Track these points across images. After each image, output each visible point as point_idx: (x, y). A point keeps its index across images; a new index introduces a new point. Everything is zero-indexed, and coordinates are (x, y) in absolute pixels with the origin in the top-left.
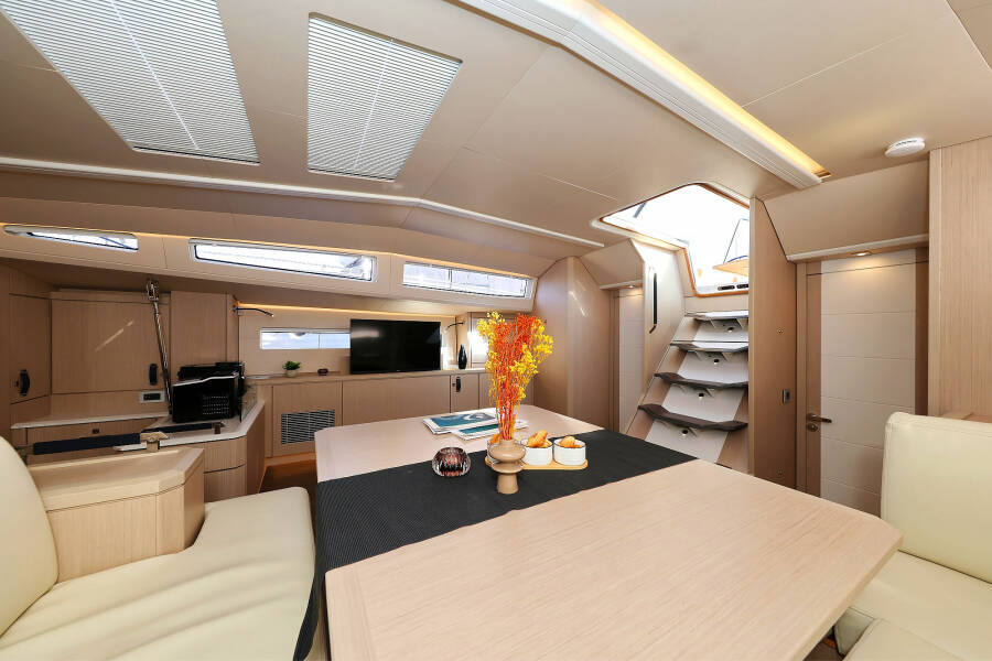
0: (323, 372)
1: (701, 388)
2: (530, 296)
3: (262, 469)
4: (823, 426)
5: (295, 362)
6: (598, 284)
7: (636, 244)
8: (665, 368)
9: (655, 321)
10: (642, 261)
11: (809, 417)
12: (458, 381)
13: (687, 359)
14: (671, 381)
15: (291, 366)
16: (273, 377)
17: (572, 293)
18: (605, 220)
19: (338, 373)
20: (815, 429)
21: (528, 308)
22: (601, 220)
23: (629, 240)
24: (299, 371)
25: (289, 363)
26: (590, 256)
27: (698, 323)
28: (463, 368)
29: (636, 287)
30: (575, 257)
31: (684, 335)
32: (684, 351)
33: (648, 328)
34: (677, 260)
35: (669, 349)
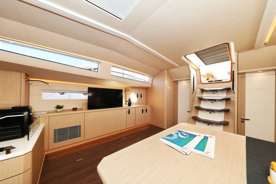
0: (75, 109)
2: (150, 82)
3: (43, 156)
4: (246, 121)
5: (61, 105)
6: (172, 79)
8: (196, 105)
9: (194, 91)
10: (190, 72)
12: (129, 110)
13: (202, 102)
14: (198, 109)
15: (59, 107)
16: (48, 113)
17: (166, 81)
18: (187, 56)
19: (82, 109)
20: (244, 122)
21: (148, 85)
22: (185, 56)
23: (188, 65)
24: (63, 109)
25: (58, 106)
26: (173, 70)
27: (203, 91)
28: (130, 106)
29: (184, 80)
30: (167, 70)
31: (199, 95)
32: (201, 99)
33: (191, 93)
34: (197, 73)
35: (196, 99)
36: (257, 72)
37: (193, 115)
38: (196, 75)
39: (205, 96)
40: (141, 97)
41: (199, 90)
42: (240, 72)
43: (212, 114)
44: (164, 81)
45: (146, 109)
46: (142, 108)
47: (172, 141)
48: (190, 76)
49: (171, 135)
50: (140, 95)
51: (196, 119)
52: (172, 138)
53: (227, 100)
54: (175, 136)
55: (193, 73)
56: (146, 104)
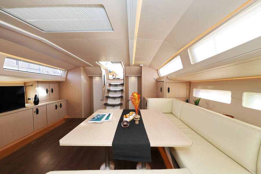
1: (114, 98)
2: (64, 76)
6: (88, 75)
7: (102, 69)
8: (106, 95)
9: (104, 85)
10: (102, 71)
11: (128, 100)
12: (37, 110)
13: (110, 92)
14: (108, 97)
17: (82, 77)
18: (99, 62)
20: (128, 102)
21: (64, 80)
23: (100, 67)
26: (88, 68)
27: (110, 85)
28: (38, 104)
29: (98, 76)
30: (83, 67)
31: (108, 87)
32: (109, 91)
33: (103, 87)
34: (106, 72)
35: (106, 91)
36: (132, 76)
37: (104, 102)
38: (105, 74)
39: (112, 88)
40: (52, 92)
41: (108, 84)
42: (126, 75)
43: (115, 100)
44: (80, 76)
45: (61, 104)
46: (55, 104)
47: (95, 120)
48: (101, 74)
49: (94, 118)
50: (51, 90)
51: (106, 105)
52: (95, 119)
53: (122, 91)
54: (96, 118)
55: (104, 73)
56: (60, 99)
